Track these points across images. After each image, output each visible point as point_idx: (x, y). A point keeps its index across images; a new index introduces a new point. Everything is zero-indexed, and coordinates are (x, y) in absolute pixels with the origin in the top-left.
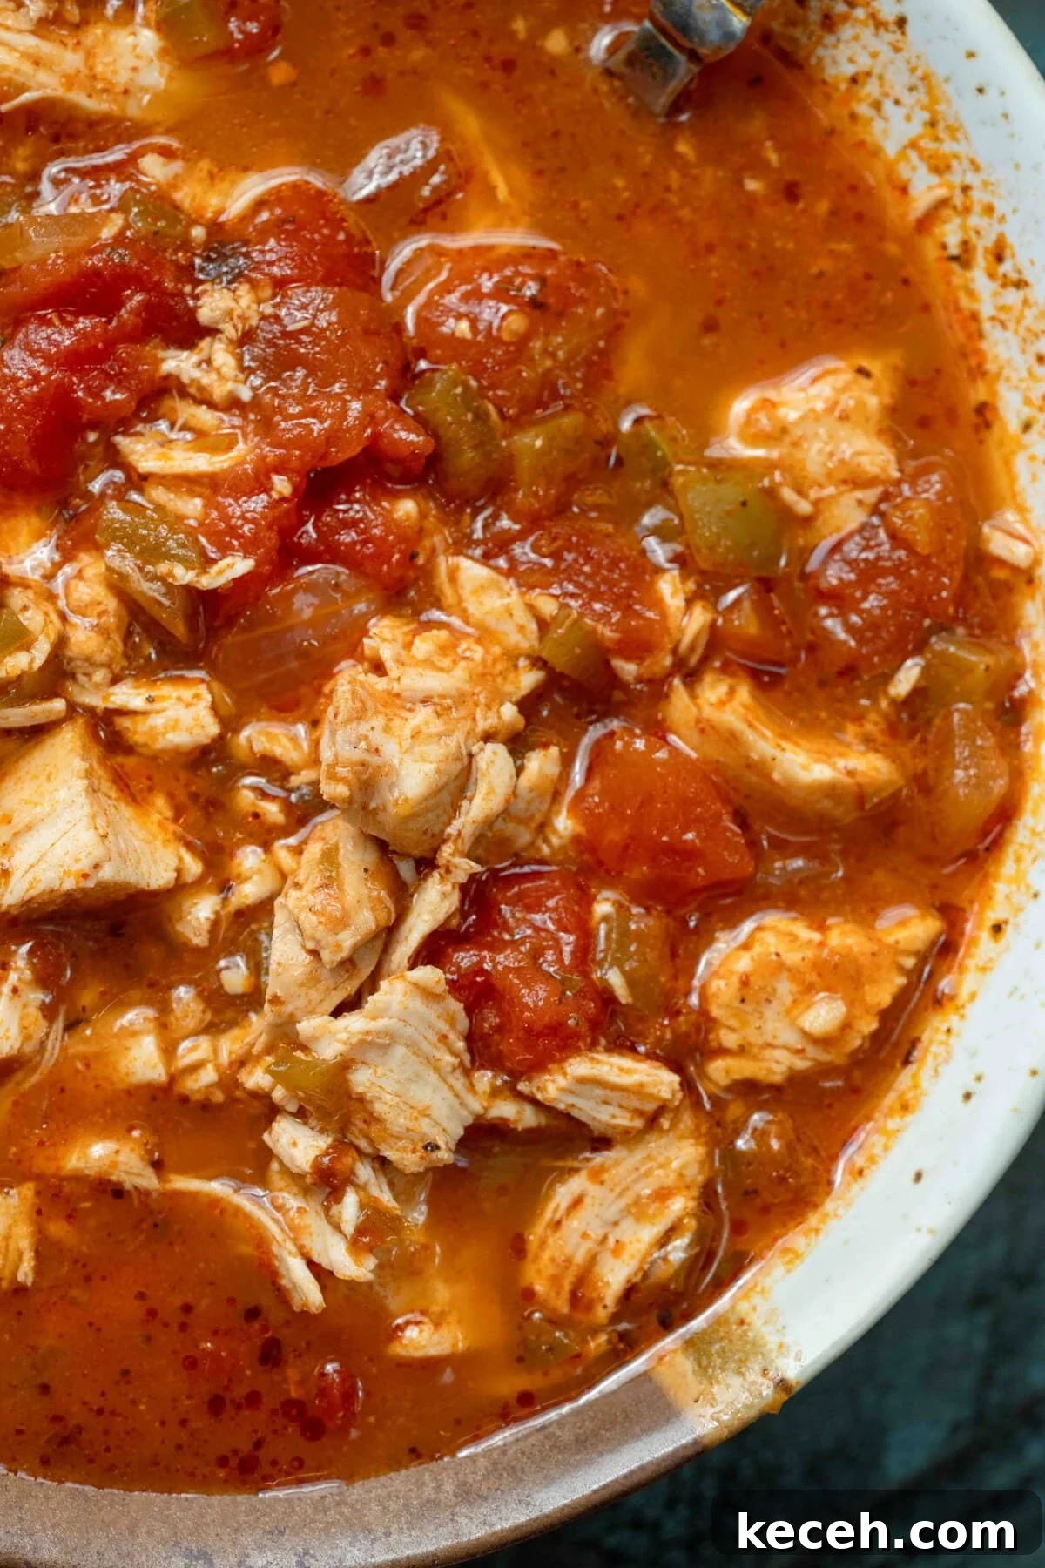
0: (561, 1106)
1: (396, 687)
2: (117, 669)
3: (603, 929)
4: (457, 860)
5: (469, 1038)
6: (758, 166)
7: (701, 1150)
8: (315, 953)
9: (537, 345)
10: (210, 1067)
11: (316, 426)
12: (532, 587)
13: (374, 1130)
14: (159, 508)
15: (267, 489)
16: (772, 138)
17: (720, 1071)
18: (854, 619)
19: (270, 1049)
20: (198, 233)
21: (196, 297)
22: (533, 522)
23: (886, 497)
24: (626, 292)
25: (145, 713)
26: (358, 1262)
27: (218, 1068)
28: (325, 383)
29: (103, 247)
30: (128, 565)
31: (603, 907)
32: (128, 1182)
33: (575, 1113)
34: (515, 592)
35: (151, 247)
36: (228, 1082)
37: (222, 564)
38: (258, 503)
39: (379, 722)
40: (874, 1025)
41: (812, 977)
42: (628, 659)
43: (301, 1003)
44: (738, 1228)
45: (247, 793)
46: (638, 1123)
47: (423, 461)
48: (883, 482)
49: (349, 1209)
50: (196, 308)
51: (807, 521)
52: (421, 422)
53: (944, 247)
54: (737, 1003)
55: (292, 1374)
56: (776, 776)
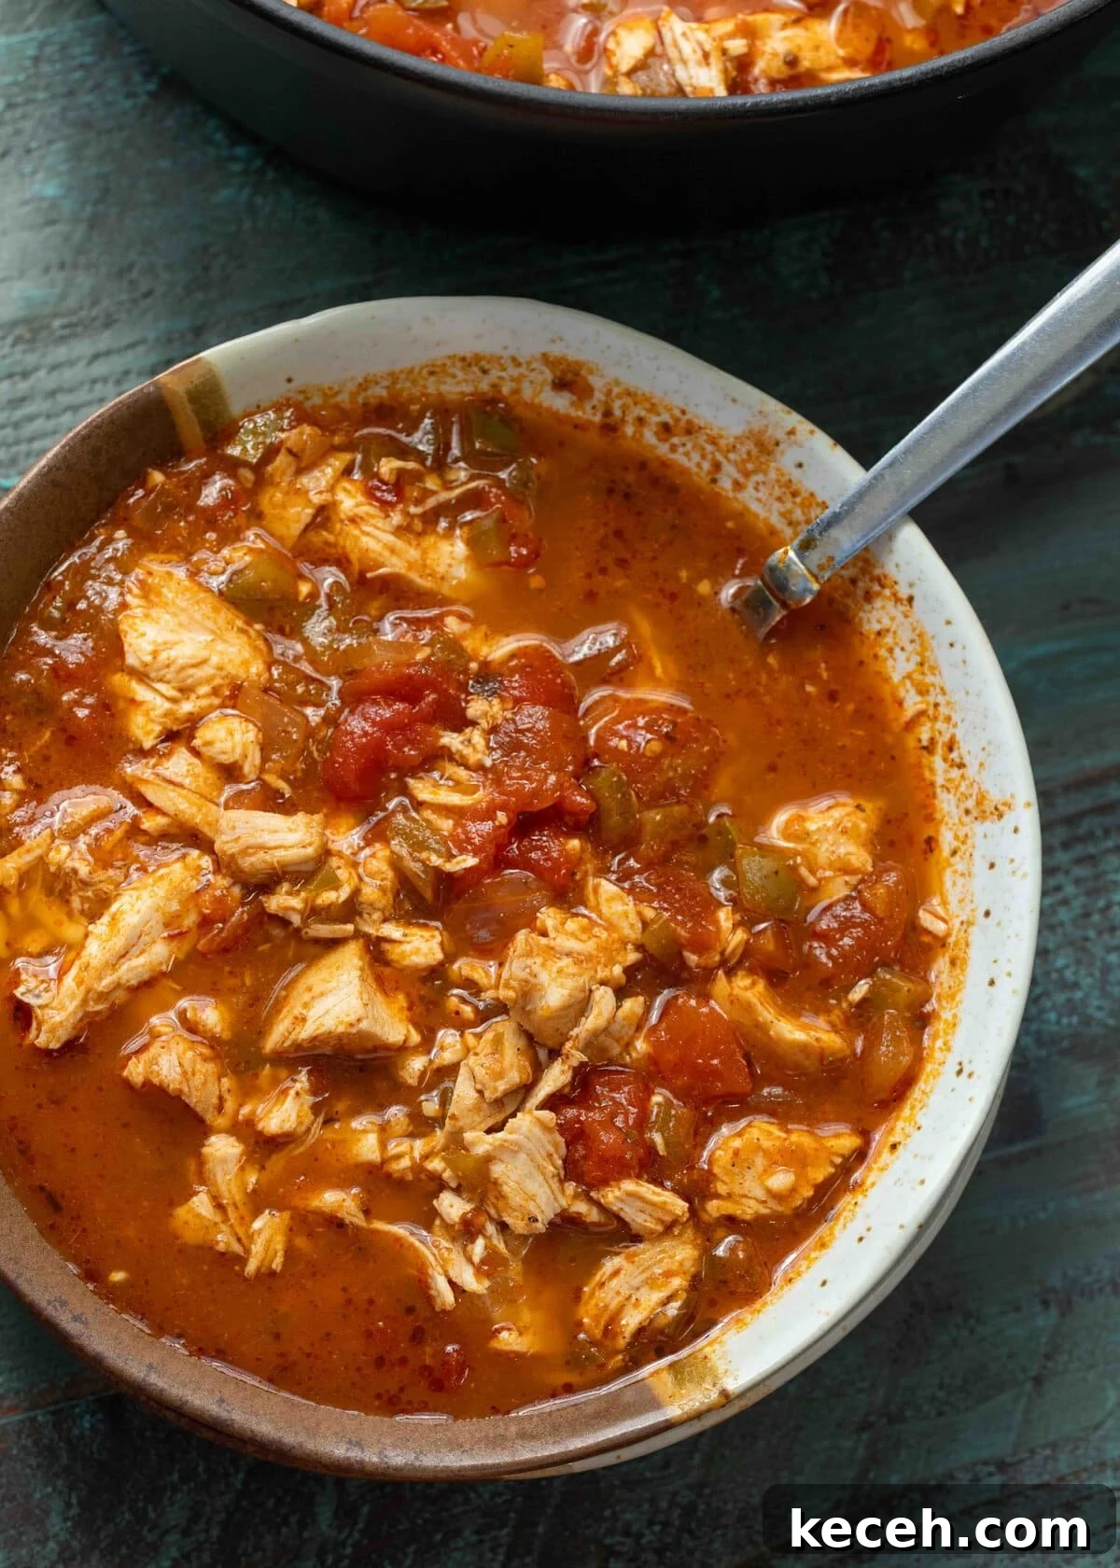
0: (615, 1208)
1: (552, 943)
2: (387, 914)
3: (655, 1110)
4: (573, 1052)
5: (565, 1161)
6: (814, 678)
7: (696, 1253)
8: (480, 1092)
9: (666, 762)
10: (407, 1157)
11: (528, 786)
12: (642, 902)
13: (500, 1204)
14: (428, 821)
15: (493, 819)
16: (826, 662)
17: (714, 1208)
18: (834, 952)
19: (445, 1148)
20: (474, 666)
21: (467, 702)
22: (648, 865)
23: (862, 881)
24: (724, 741)
25: (400, 942)
26: (478, 1281)
27: (412, 1159)
28: (535, 762)
29: (416, 664)
30: (404, 852)
31: (657, 1099)
32: (348, 1219)
33: (622, 1214)
34: (631, 903)
35: (445, 669)
36: (418, 1168)
37: (460, 858)
38: (487, 826)
39: (539, 960)
40: (811, 1193)
41: (778, 1157)
42: (693, 952)
43: (468, 1121)
44: (712, 1303)
45: (454, 999)
46: (660, 1228)
47: (587, 817)
48: (863, 873)
49: (478, 1248)
50: (465, 708)
51: (814, 890)
52: (590, 794)
53: (920, 741)
54: (730, 1167)
55: (429, 1350)
56: (772, 1033)
